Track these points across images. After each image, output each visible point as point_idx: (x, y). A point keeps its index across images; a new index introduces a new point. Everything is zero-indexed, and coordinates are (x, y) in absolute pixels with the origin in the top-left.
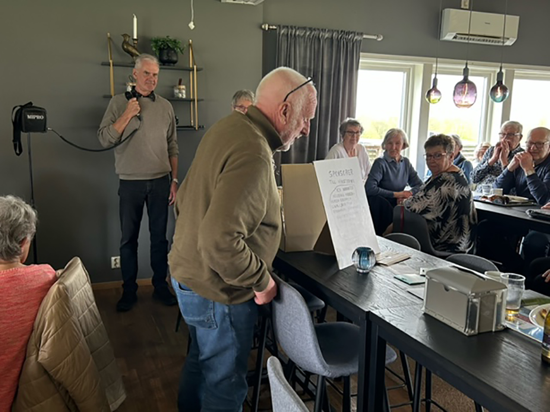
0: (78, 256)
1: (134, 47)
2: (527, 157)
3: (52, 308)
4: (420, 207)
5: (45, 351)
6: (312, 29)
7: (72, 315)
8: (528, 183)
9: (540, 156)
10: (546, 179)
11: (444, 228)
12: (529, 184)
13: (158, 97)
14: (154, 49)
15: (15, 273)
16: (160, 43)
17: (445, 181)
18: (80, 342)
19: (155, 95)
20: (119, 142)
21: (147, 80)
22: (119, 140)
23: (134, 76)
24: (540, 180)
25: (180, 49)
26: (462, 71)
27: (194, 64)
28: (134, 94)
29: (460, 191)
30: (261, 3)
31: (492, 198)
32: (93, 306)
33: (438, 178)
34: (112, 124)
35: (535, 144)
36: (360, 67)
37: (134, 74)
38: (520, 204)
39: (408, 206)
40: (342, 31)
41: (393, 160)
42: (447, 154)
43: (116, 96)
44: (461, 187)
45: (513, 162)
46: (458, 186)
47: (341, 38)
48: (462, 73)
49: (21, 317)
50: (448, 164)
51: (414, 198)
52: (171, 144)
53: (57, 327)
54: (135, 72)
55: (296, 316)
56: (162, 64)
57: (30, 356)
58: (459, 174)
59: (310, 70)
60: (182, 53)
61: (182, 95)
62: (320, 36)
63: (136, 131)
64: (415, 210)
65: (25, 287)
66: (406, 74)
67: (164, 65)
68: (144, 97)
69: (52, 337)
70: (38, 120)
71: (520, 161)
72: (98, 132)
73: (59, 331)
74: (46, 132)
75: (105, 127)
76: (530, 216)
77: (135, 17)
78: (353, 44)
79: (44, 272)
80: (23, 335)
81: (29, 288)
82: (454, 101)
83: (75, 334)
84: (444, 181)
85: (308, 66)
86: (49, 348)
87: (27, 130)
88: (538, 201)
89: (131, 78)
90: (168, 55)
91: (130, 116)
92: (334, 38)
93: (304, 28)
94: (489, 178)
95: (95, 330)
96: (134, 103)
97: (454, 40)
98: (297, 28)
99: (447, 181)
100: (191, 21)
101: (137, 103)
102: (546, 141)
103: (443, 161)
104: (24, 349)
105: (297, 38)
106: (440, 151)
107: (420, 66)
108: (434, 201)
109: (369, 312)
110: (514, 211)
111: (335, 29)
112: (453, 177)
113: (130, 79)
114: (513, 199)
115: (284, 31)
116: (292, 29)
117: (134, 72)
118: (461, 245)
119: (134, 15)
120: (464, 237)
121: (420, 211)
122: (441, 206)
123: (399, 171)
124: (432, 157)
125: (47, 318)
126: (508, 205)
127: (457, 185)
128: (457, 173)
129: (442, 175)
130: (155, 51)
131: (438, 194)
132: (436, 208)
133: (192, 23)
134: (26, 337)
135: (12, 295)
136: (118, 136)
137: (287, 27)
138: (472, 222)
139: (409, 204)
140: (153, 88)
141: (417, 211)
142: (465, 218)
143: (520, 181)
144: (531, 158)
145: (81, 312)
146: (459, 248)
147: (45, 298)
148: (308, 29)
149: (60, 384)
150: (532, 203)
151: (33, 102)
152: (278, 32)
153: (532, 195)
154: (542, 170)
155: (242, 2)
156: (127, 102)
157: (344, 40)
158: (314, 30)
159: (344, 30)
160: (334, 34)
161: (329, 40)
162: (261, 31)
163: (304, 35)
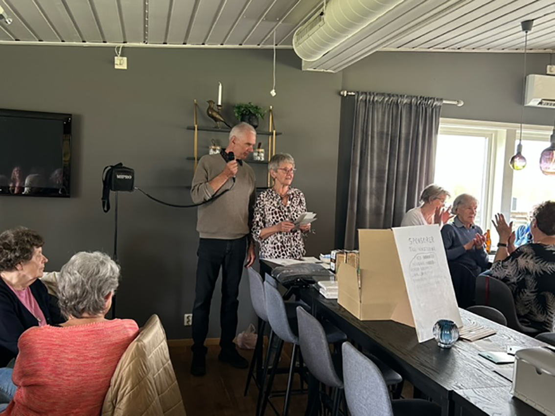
0: (157, 314)
1: (218, 113)
3: (130, 365)
5: (120, 409)
6: (391, 95)
7: (148, 373)
14: (236, 115)
16: (243, 109)
17: (522, 252)
18: (154, 402)
25: (261, 115)
26: (549, 137)
27: (274, 128)
30: (340, 71)
32: (169, 364)
36: (439, 132)
40: (421, 97)
44: (542, 262)
46: (538, 260)
47: (420, 103)
53: (133, 385)
55: (373, 390)
57: (106, 412)
59: (387, 134)
60: (263, 118)
61: (261, 158)
62: (399, 101)
63: (227, 190)
66: (487, 139)
69: (128, 395)
73: (135, 389)
74: (133, 191)
75: (201, 184)
77: (220, 85)
78: (432, 110)
79: (125, 328)
82: (541, 168)
83: (150, 393)
85: (385, 130)
86: (125, 406)
87: (115, 190)
92: (412, 104)
93: (383, 94)
95: (169, 389)
97: (540, 106)
98: (375, 94)
99: (525, 253)
100: (272, 89)
105: (376, 103)
107: (503, 132)
108: (511, 272)
109: (453, 391)
111: (415, 94)
112: (531, 250)
113: (213, 142)
115: (363, 97)
116: (370, 95)
119: (219, 83)
120: (550, 317)
130: (238, 116)
131: (515, 266)
133: (273, 91)
137: (366, 93)
142: (549, 295)
145: (156, 370)
148: (386, 95)
151: (123, 163)
152: (356, 98)
155: (322, 70)
157: (423, 106)
158: (393, 96)
159: (423, 96)
160: (413, 100)
161: (408, 106)
162: (340, 98)
163: (383, 101)
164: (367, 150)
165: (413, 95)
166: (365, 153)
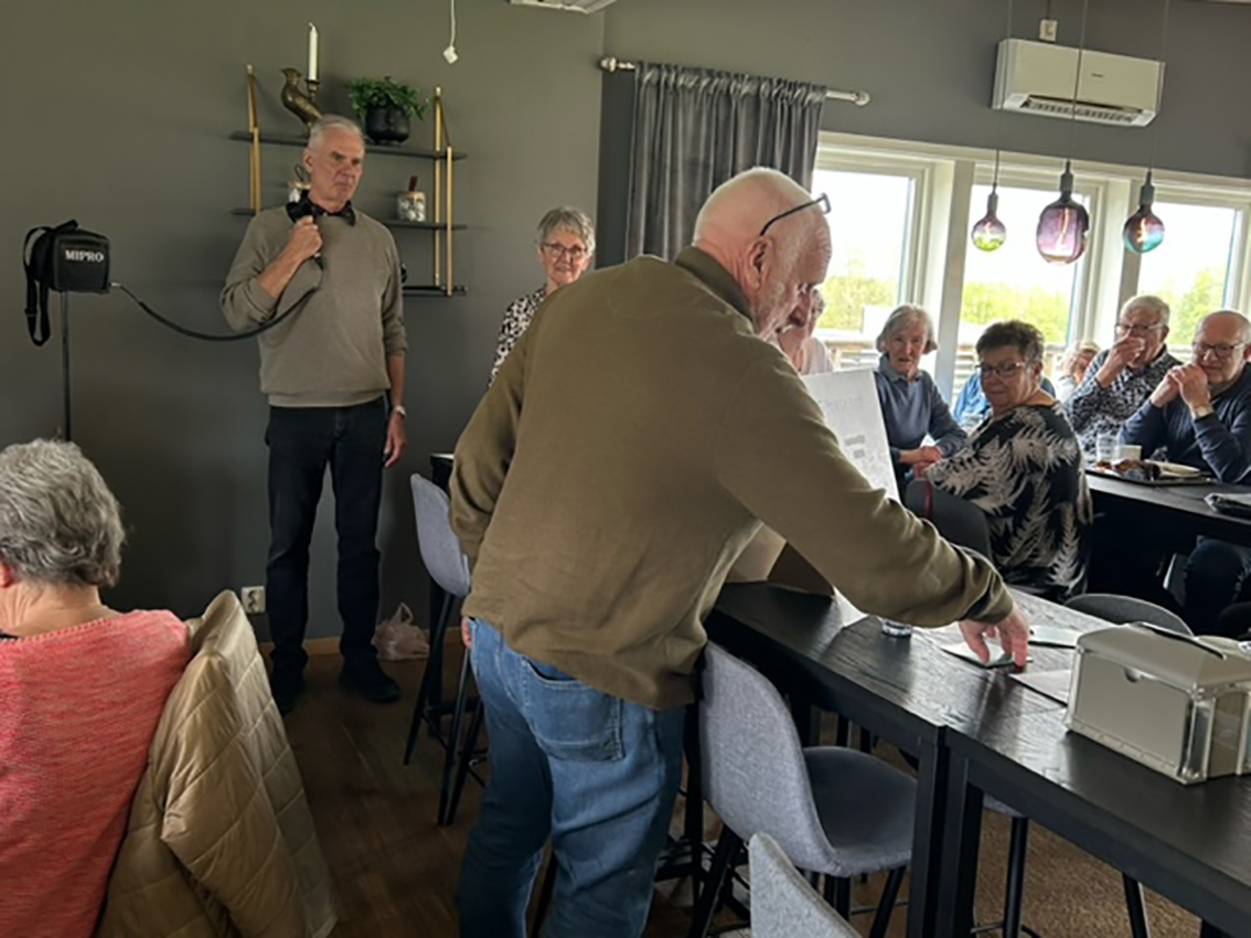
0: (232, 589)
1: (309, 100)
2: (1196, 377)
3: (194, 712)
4: (964, 482)
5: (177, 816)
6: (715, 74)
7: (238, 729)
8: (1197, 435)
9: (1224, 377)
10: (1237, 426)
11: (1020, 532)
12: (1200, 437)
13: (361, 216)
14: (356, 106)
15: (106, 632)
16: (371, 93)
17: (1023, 425)
18: (257, 794)
19: (356, 212)
20: (271, 319)
21: (339, 172)
22: (270, 314)
23: (307, 166)
24: (1224, 427)
25: (416, 107)
26: (1058, 182)
27: (446, 141)
28: (304, 208)
29: (1057, 448)
30: (601, 10)
31: (1117, 467)
32: (271, 706)
33: (1007, 419)
34: (255, 276)
35: (1213, 347)
36: (816, 164)
37: (307, 161)
38: (1181, 481)
39: (938, 480)
40: (779, 82)
41: (903, 377)
42: (1027, 366)
43: (265, 212)
44: (1057, 442)
45: (1164, 386)
46: (1052, 437)
47: (777, 95)
48: (1058, 186)
49: (122, 735)
50: (1030, 389)
51: (951, 461)
52: (391, 324)
53: (206, 759)
54: (309, 158)
56: (372, 141)
57: (140, 826)
58: (1054, 411)
59: (706, 166)
60: (421, 118)
61: (418, 216)
62: (732, 90)
63: (312, 292)
64: (953, 489)
65: (130, 664)
66: (913, 182)
67: (377, 143)
68: (329, 214)
69: (196, 781)
70: (90, 262)
71: (1181, 385)
72: (222, 296)
73: (212, 766)
74: (107, 292)
75: (239, 283)
76: (1214, 509)
77: (314, 29)
78: (804, 111)
79: (167, 628)
80: (126, 778)
81: (139, 664)
82: (1039, 246)
83: (246, 774)
84: (1019, 425)
85: (702, 157)
86: (189, 809)
87: (63, 288)
88: (1219, 475)
89: (298, 169)
90: (387, 122)
91: (298, 258)
92: (761, 97)
93: (697, 71)
94: (1100, 422)
95: (276, 763)
96: (307, 228)
97: (1025, 110)
98: (680, 68)
99: (1027, 425)
100: (448, 46)
101: (315, 227)
102: (1237, 341)
103: (1019, 381)
104: (125, 810)
105: (681, 92)
106: (1011, 359)
107: (947, 166)
108: (996, 469)
109: (946, 727)
110: (1174, 498)
111: (767, 75)
112: (1040, 418)
113: (297, 174)
114: (1167, 469)
115: (651, 77)
116: (669, 71)
117: (306, 157)
118: (1056, 570)
119: (311, 24)
120: (1064, 553)
121: (964, 492)
122: (1013, 482)
123: (911, 403)
124: (994, 371)
125: (183, 736)
126: (1159, 482)
127: (1048, 435)
128: (1049, 407)
129: (1015, 412)
130: (358, 110)
131: (1005, 456)
132: (1002, 486)
133: (452, 49)
134: (130, 783)
135: (102, 682)
136: (270, 304)
137: (659, 66)
138: (1082, 518)
139: (938, 475)
140: (349, 195)
141: (957, 492)
142: (1068, 510)
143: (1179, 430)
144: (1204, 380)
145: (251, 723)
146: (1053, 577)
147: (178, 689)
148: (704, 74)
149: (207, 893)
150: (1208, 480)
151: (78, 221)
152: (637, 76)
153: (1205, 462)
154: (1227, 406)
155: (559, 6)
156: (292, 227)
157: (785, 101)
158: (719, 75)
159: (784, 79)
160: (763, 87)
161: (751, 100)
162: (600, 74)
163: (696, 88)
164: (660, 201)
165: (763, 75)
166: (657, 208)
